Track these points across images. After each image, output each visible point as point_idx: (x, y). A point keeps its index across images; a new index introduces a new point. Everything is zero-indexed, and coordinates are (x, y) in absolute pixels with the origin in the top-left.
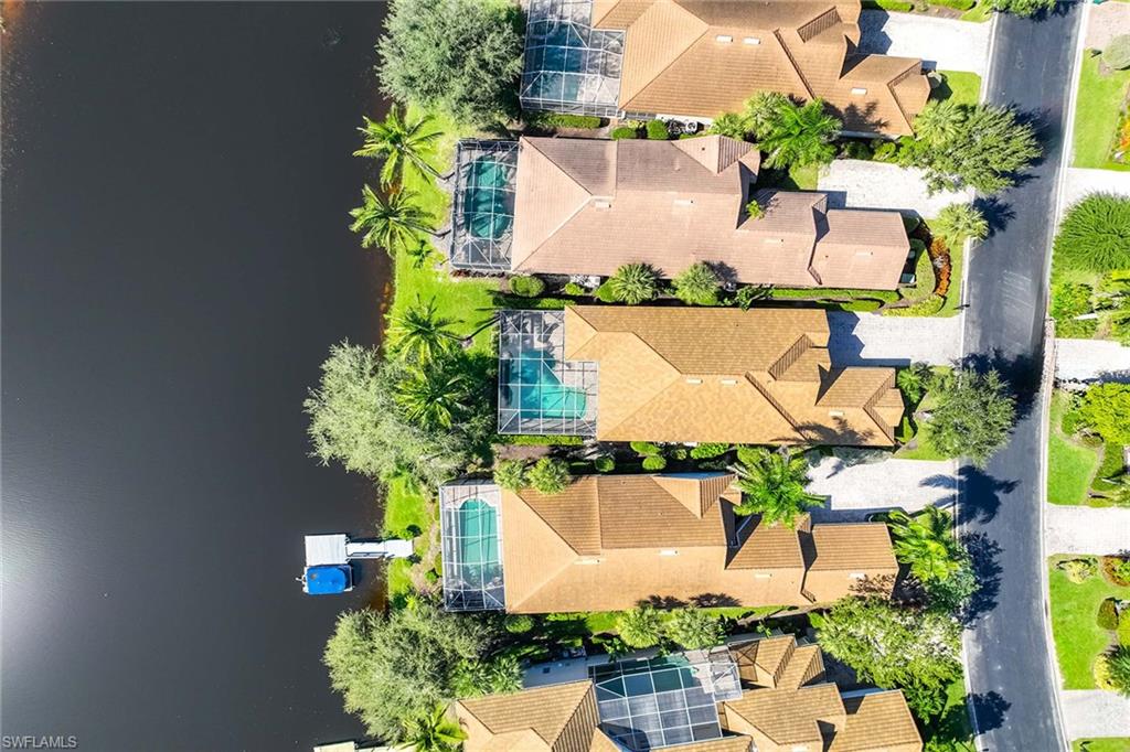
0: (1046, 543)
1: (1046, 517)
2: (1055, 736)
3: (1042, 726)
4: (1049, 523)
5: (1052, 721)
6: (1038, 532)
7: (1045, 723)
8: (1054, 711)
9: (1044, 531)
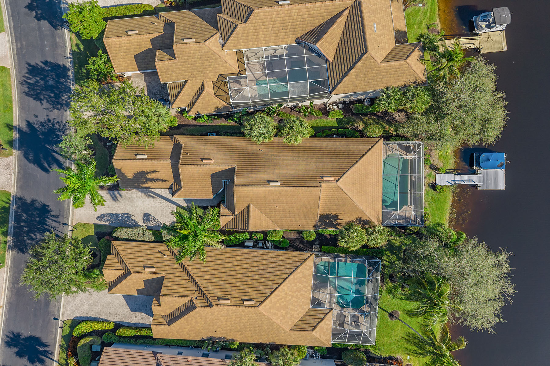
0: (13, 165)
1: (13, 182)
2: (16, 36)
3: (24, 43)
4: (10, 179)
5: (17, 45)
6: (18, 172)
7: (22, 45)
8: (15, 52)
9: (14, 173)
